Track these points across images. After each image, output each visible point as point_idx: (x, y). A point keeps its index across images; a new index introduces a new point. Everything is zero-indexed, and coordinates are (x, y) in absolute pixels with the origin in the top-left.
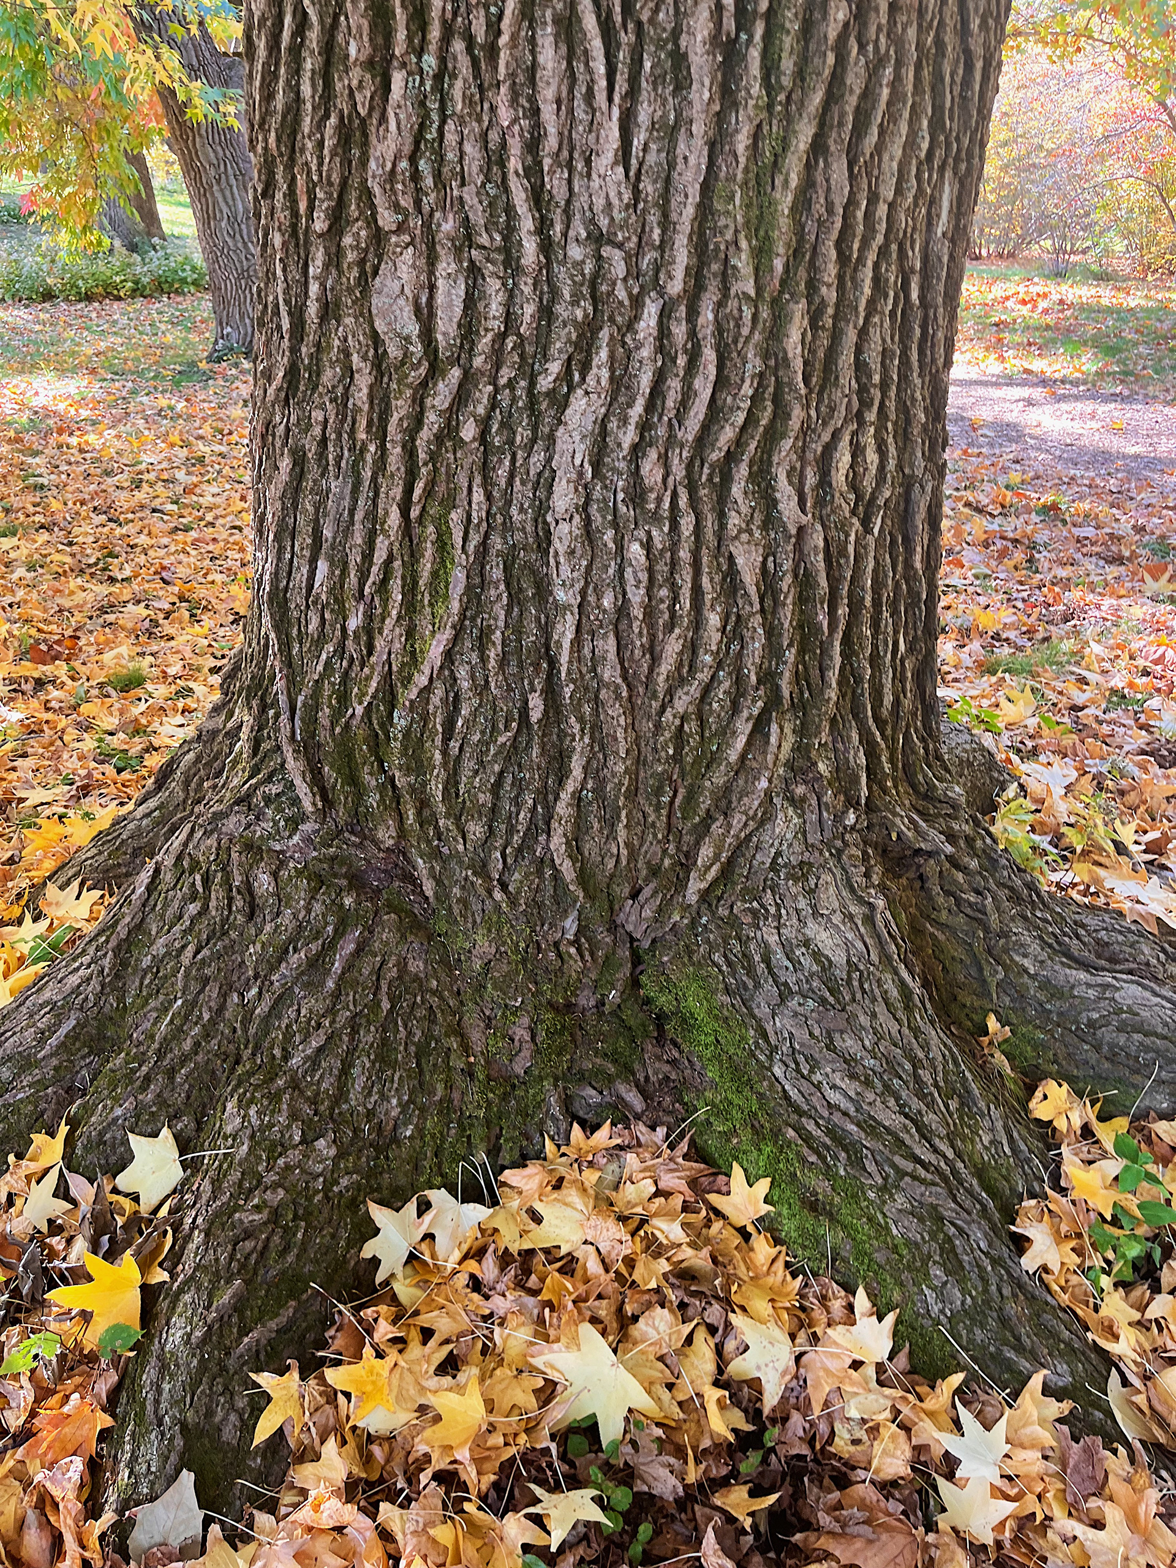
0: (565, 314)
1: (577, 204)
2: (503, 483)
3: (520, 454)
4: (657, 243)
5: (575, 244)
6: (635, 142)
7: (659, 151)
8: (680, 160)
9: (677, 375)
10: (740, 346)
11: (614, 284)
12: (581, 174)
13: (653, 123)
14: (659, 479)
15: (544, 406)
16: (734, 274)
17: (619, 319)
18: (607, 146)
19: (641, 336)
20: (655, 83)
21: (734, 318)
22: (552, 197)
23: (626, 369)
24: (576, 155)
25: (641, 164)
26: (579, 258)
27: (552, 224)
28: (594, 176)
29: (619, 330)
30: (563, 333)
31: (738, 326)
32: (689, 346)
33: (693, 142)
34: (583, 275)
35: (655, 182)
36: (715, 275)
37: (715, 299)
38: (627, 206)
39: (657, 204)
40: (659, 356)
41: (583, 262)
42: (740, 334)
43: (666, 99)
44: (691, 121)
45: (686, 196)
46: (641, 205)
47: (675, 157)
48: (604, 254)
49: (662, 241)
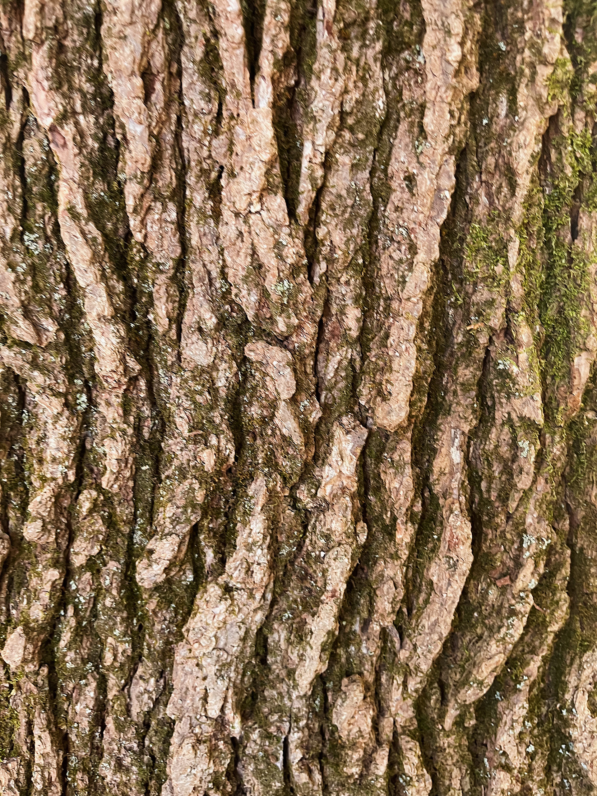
0: (183, 457)
1: (197, 267)
2: (85, 724)
3: (112, 680)
4: (354, 333)
5: (195, 337)
6: (308, 150)
7: (355, 167)
8: (398, 183)
9: (395, 556)
10: (513, 505)
11: (273, 406)
12: (201, 212)
13: (343, 114)
14: (366, 725)
15: (152, 606)
16: (503, 385)
17: (284, 463)
18: (250, 157)
19: (326, 491)
20: (344, 36)
21: (500, 458)
22: (148, 255)
23: (300, 546)
24: (191, 179)
25: (320, 191)
26: (205, 360)
27: (151, 303)
28: (227, 215)
29: (285, 480)
30: (181, 489)
31: (508, 471)
32: (418, 508)
33: (426, 147)
34: (213, 390)
35: (348, 224)
36: (465, 387)
37: (466, 428)
38: (295, 270)
39: (350, 265)
40: (362, 525)
41: (214, 367)
42: (513, 486)
43: (367, 69)
44: (422, 107)
45: (413, 249)
46: (321, 268)
47: (388, 178)
48: (252, 356)
49: (363, 330)
